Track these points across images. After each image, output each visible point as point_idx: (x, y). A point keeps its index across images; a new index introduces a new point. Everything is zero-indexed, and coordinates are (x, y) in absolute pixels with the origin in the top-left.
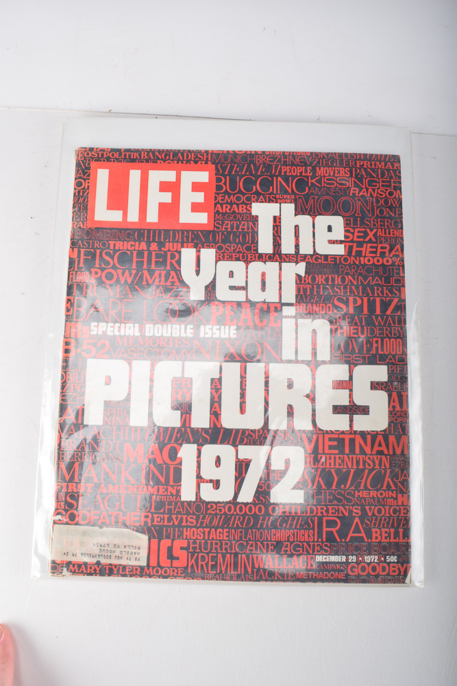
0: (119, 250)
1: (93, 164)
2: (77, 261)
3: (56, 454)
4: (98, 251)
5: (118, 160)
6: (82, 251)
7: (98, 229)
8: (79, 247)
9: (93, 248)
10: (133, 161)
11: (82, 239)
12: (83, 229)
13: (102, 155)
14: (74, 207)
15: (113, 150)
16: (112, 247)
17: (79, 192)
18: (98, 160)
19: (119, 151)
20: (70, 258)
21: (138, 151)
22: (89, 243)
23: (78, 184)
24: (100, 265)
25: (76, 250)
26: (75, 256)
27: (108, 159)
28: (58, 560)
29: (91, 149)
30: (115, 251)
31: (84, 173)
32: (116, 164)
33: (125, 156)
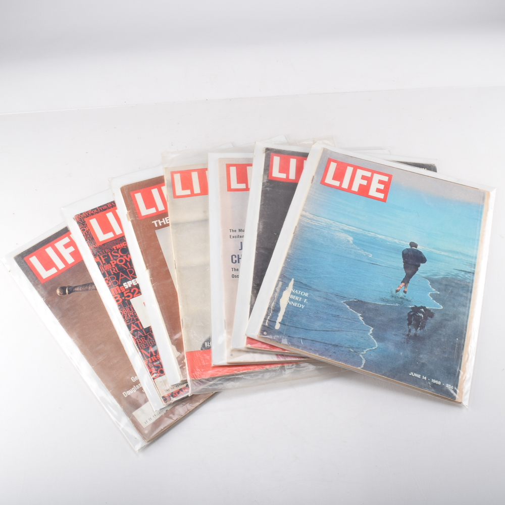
0: (119, 248)
1: (86, 219)
2: (100, 261)
3: (137, 348)
4: (109, 253)
5: (97, 213)
6: (101, 256)
7: (104, 245)
8: (99, 255)
9: (106, 253)
10: (105, 210)
11: (99, 252)
12: (96, 247)
13: (88, 214)
14: (86, 240)
15: (92, 210)
16: (115, 249)
17: (86, 234)
18: (87, 216)
19: (96, 209)
20: (97, 262)
21: (106, 205)
22: (102, 252)
23: (83, 231)
24: (113, 258)
25: (98, 257)
26: (99, 260)
27: (92, 214)
28: (166, 394)
29: (81, 214)
30: (118, 250)
31: (84, 225)
32: (97, 214)
33: (100, 209)
